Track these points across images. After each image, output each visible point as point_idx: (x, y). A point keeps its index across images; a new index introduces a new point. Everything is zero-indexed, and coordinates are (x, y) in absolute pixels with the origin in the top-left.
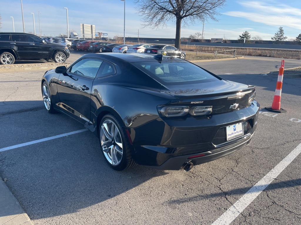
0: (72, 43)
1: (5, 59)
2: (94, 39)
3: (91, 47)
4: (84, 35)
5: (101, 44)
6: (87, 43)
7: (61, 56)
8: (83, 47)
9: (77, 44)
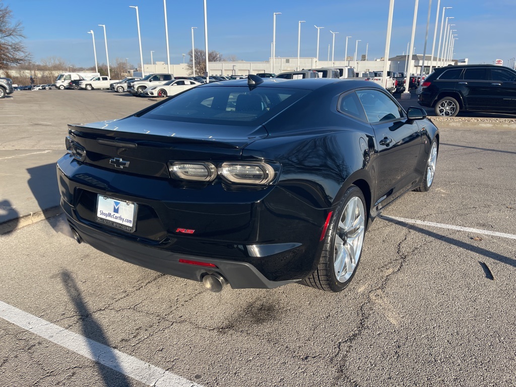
1: (443, 108)
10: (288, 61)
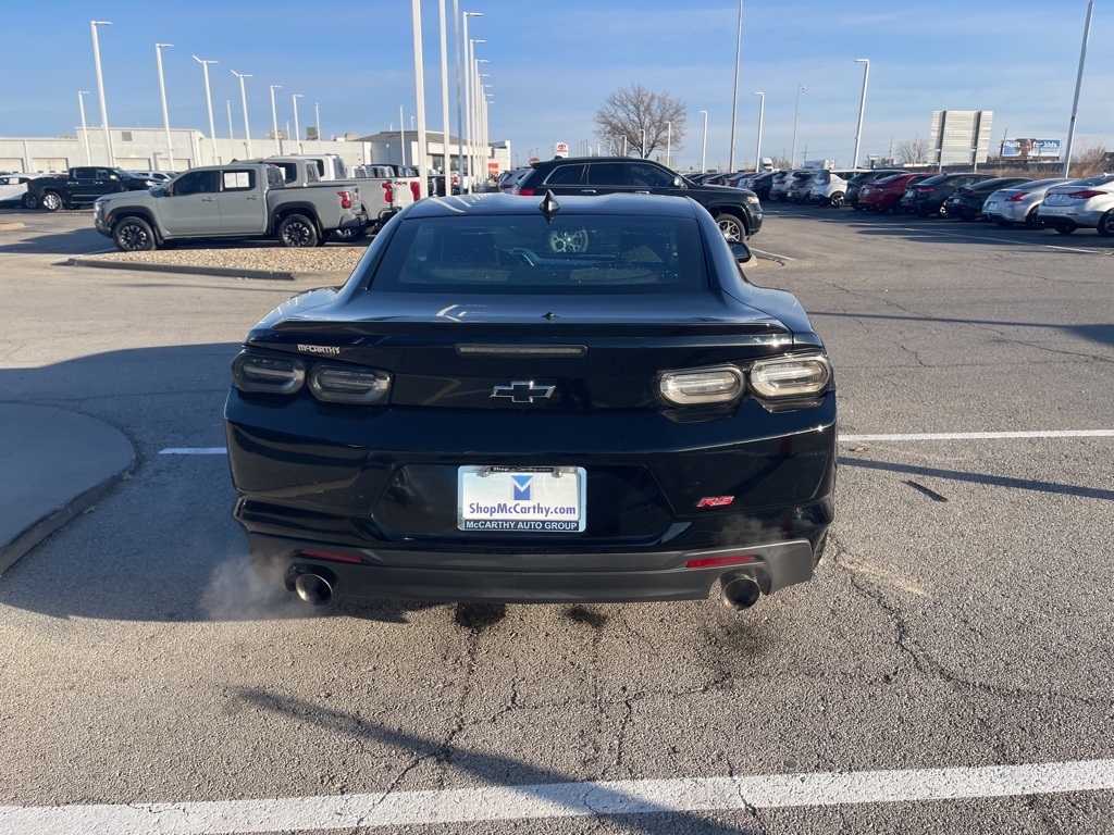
0: (849, 186)
2: (980, 166)
3: (910, 194)
4: (940, 153)
5: (951, 184)
6: (899, 183)
7: (728, 229)
8: (881, 197)
9: (864, 187)
10: (127, 137)
